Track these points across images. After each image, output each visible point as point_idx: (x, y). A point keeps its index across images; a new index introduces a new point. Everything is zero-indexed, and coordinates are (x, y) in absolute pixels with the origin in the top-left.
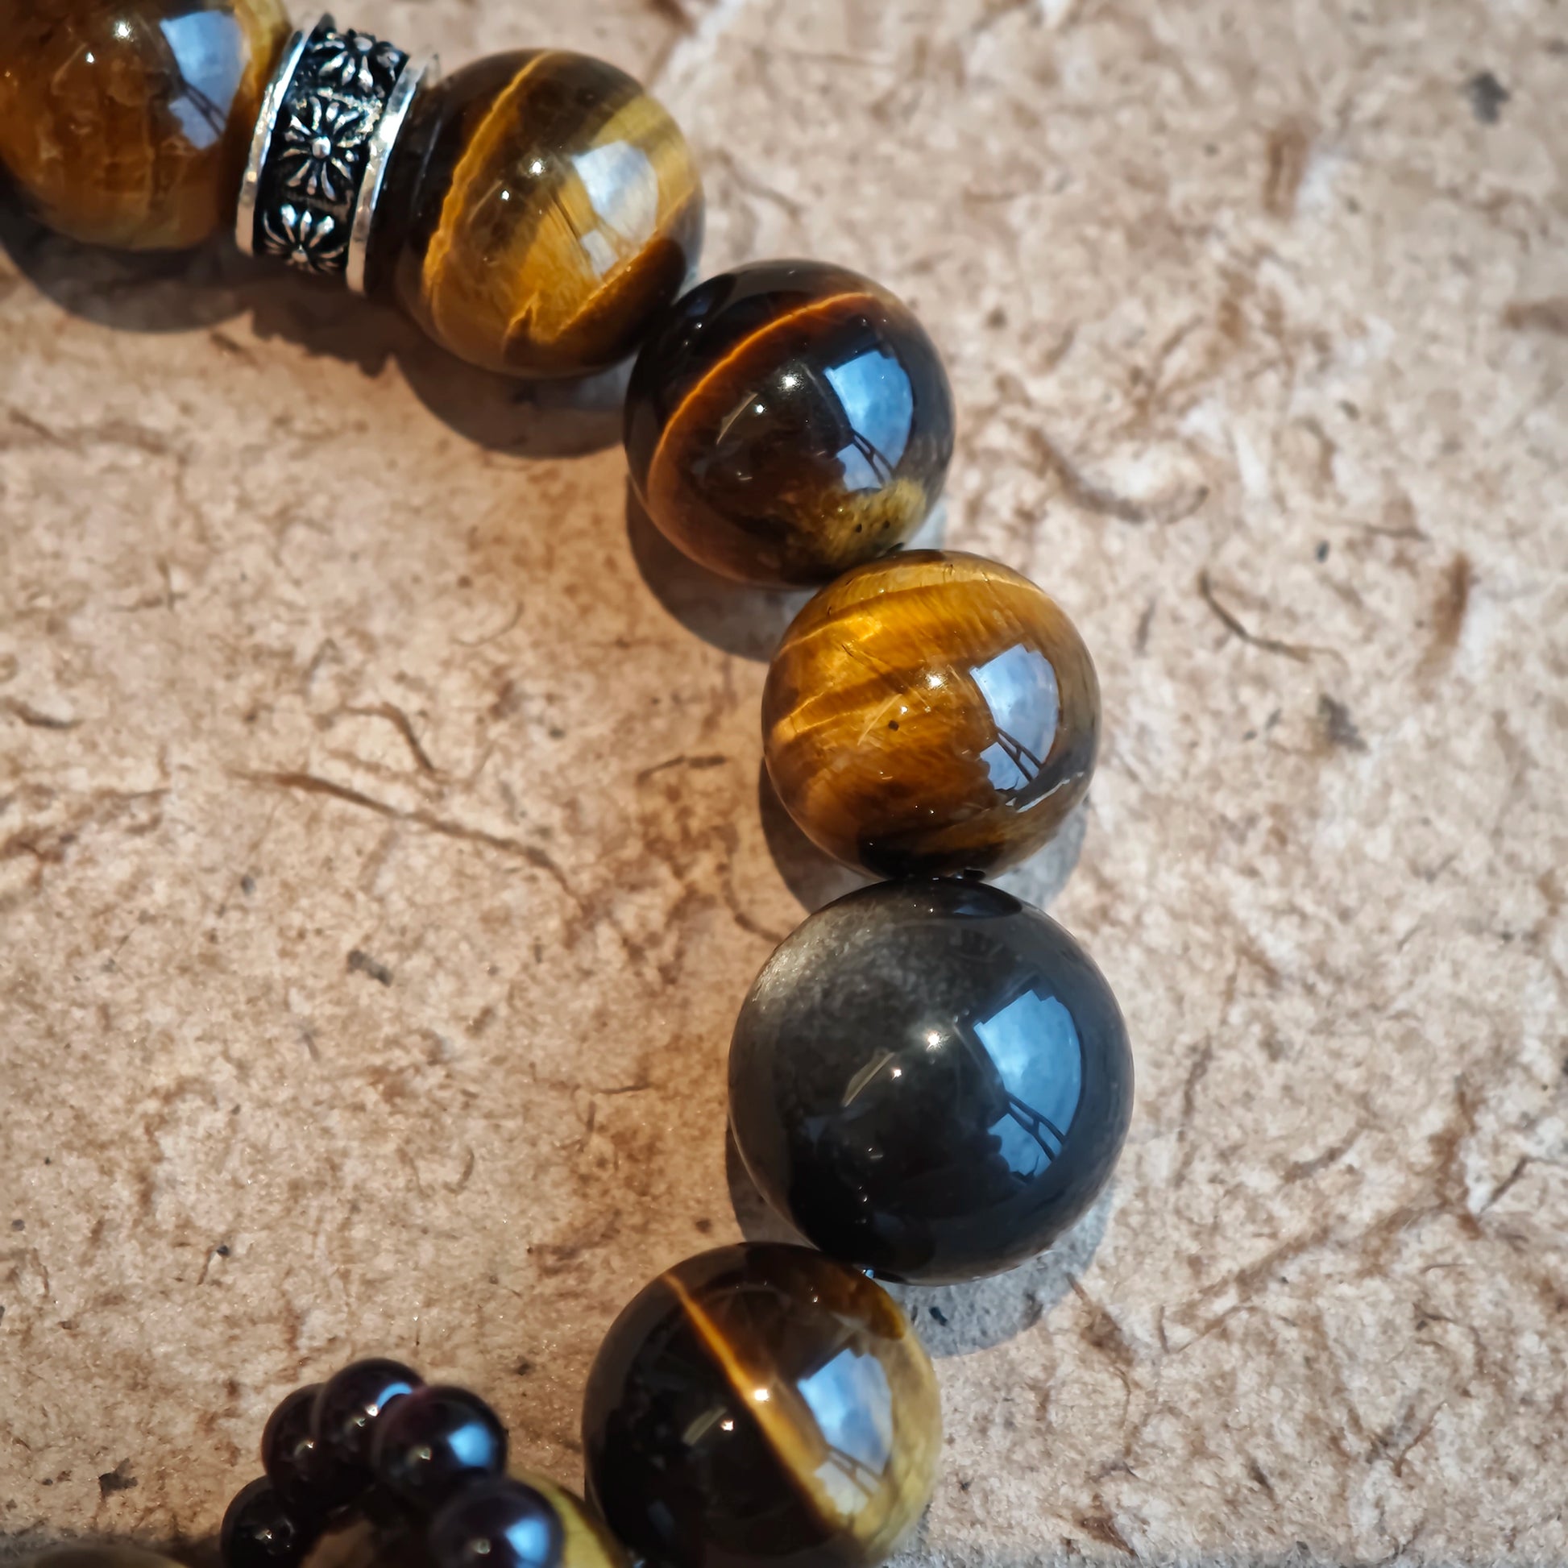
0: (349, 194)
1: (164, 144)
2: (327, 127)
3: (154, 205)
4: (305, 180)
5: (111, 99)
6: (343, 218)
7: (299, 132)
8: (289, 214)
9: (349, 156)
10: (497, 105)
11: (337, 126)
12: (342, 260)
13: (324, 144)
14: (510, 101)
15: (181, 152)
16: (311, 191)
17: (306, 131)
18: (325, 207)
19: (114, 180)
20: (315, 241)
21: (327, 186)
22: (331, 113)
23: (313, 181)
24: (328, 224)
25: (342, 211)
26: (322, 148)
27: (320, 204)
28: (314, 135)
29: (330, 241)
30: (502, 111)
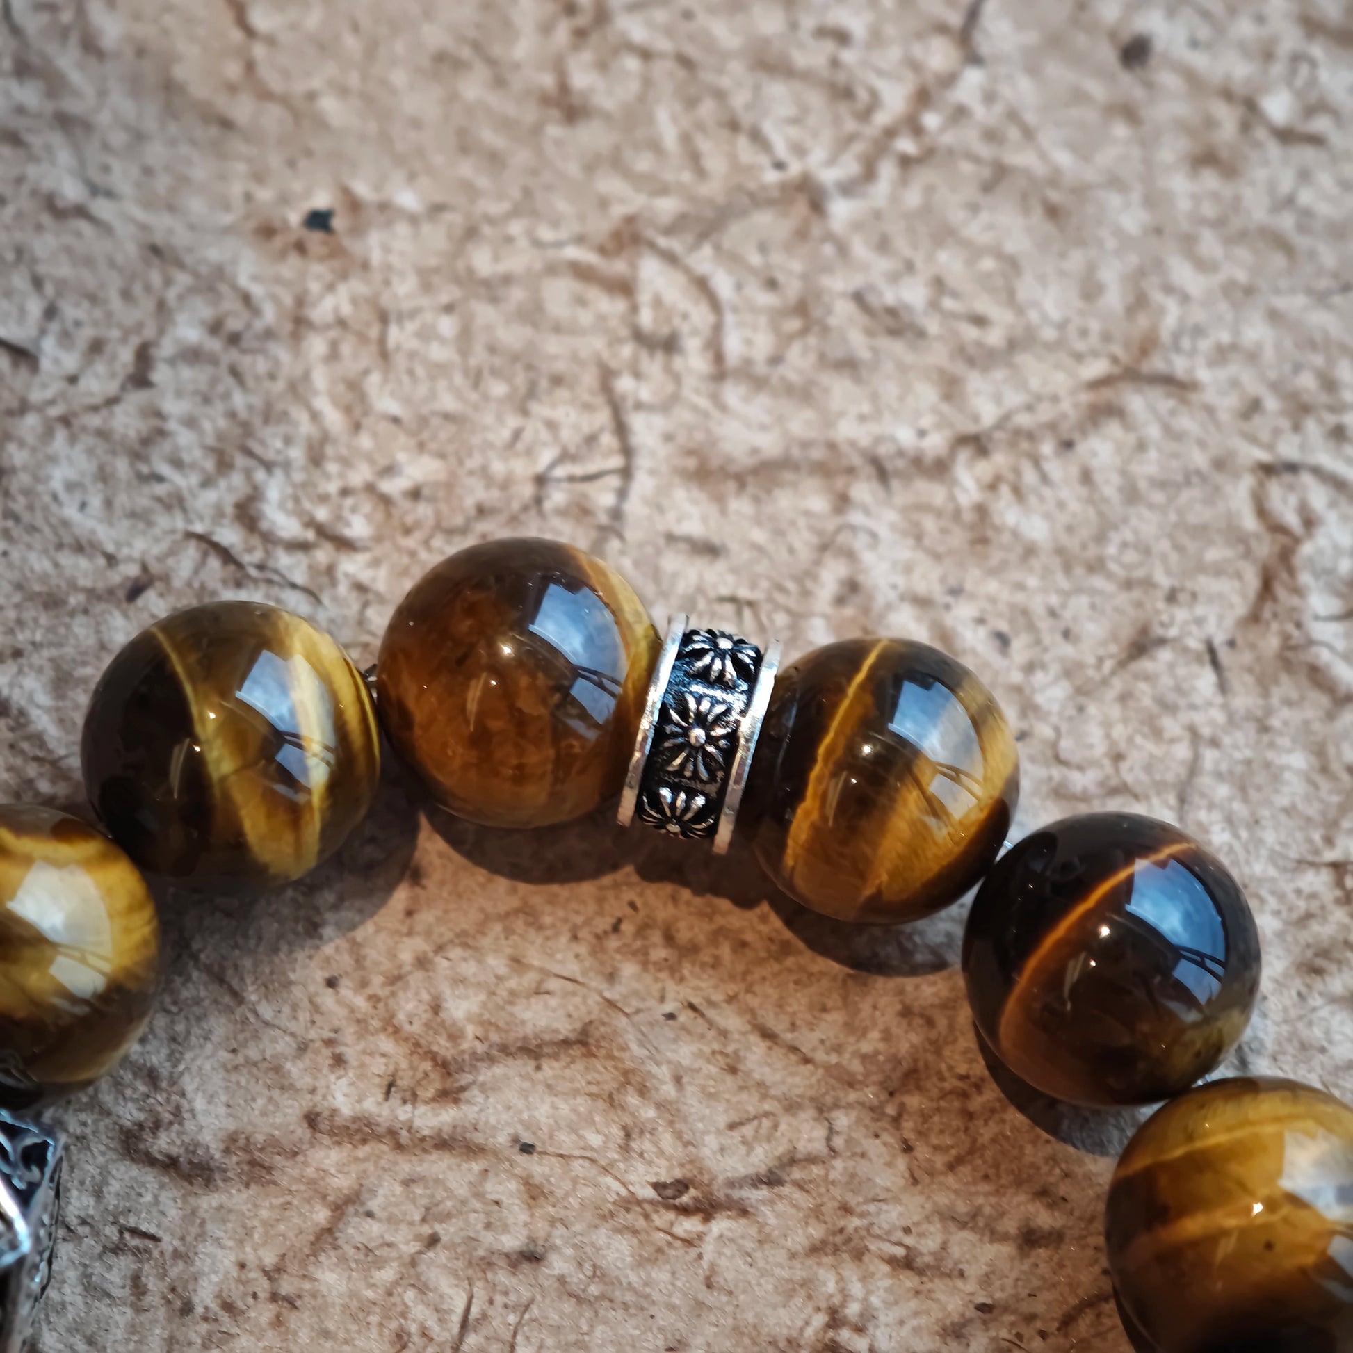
0: (720, 774)
1: (563, 744)
2: (701, 720)
3: (553, 795)
4: (683, 766)
5: (520, 711)
6: (714, 795)
7: (678, 725)
8: (665, 792)
9: (722, 743)
10: (852, 690)
11: (710, 718)
12: (712, 831)
13: (698, 734)
14: (862, 686)
15: (577, 750)
16: (688, 774)
17: (684, 724)
18: (699, 786)
19: (521, 776)
20: (689, 816)
21: (702, 769)
22: (705, 706)
23: (690, 767)
24: (700, 801)
25: (712, 789)
26: (696, 738)
27: (692, 784)
28: (691, 727)
29: (702, 814)
30: (857, 697)
